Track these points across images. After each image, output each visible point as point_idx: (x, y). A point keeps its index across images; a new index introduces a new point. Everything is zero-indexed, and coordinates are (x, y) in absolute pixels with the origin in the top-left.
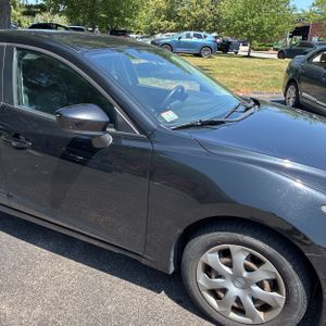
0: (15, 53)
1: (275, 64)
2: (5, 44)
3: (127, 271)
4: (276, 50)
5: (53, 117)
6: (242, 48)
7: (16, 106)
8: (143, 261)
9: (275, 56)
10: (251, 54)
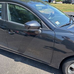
0: (8, 5)
1: (62, 5)
2: (4, 2)
3: (43, 66)
4: (61, 1)
5: (24, 25)
6: (54, 1)
7: (9, 21)
8: (50, 65)
9: (62, 3)
10: (56, 3)
